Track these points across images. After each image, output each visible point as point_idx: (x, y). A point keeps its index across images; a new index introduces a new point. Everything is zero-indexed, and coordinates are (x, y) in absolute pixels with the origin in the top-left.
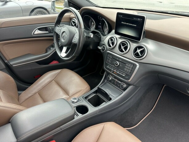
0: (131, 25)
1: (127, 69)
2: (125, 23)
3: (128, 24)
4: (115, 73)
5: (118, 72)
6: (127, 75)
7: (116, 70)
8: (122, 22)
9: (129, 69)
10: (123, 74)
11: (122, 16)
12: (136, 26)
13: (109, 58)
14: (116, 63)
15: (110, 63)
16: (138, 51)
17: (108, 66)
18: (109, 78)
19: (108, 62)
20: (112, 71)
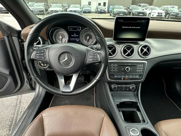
0: (134, 27)
1: (139, 70)
2: (127, 27)
3: (130, 27)
4: (127, 79)
5: (131, 77)
6: (140, 75)
8: (123, 27)
9: (141, 69)
11: (122, 21)
12: (140, 28)
13: (114, 67)
14: (127, 69)
15: (117, 72)
16: (145, 50)
17: (115, 76)
18: (115, 88)
19: (114, 72)
20: (122, 79)
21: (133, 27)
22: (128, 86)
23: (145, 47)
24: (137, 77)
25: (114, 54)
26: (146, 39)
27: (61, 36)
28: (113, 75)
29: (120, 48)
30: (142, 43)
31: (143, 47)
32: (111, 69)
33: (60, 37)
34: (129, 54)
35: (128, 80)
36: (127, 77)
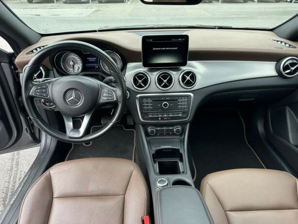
0: (169, 49)
1: (181, 105)
2: (160, 49)
3: (164, 49)
4: (166, 118)
5: (171, 115)
6: (184, 113)
7: (166, 114)
8: (154, 49)
9: (184, 105)
10: (178, 114)
11: (151, 40)
12: (176, 48)
13: (147, 103)
14: (164, 105)
15: (152, 110)
16: (188, 78)
17: (150, 115)
18: (152, 132)
19: (148, 109)
20: (160, 119)
21: (167, 49)
22: (171, 128)
23: (188, 73)
24: (180, 115)
25: (145, 85)
26: (188, 62)
27: (73, 61)
28: (147, 114)
29: (153, 77)
30: (185, 69)
31: (185, 74)
32: (144, 106)
33: (71, 63)
34: (165, 84)
35: (167, 120)
36: (165, 116)
